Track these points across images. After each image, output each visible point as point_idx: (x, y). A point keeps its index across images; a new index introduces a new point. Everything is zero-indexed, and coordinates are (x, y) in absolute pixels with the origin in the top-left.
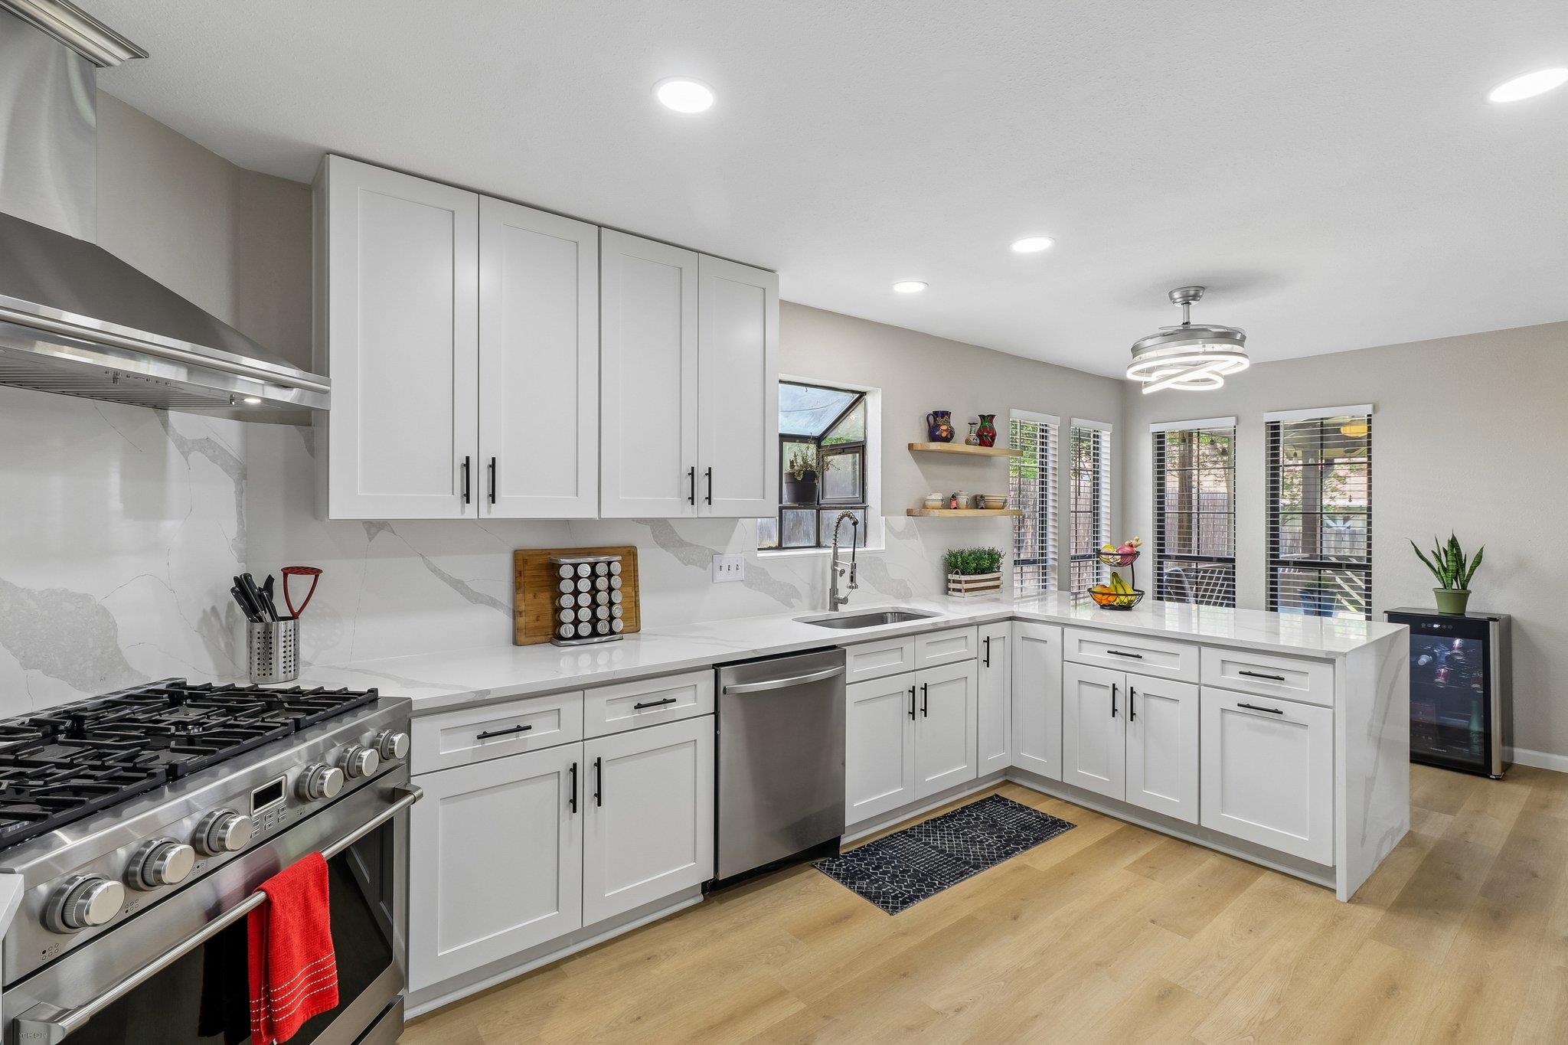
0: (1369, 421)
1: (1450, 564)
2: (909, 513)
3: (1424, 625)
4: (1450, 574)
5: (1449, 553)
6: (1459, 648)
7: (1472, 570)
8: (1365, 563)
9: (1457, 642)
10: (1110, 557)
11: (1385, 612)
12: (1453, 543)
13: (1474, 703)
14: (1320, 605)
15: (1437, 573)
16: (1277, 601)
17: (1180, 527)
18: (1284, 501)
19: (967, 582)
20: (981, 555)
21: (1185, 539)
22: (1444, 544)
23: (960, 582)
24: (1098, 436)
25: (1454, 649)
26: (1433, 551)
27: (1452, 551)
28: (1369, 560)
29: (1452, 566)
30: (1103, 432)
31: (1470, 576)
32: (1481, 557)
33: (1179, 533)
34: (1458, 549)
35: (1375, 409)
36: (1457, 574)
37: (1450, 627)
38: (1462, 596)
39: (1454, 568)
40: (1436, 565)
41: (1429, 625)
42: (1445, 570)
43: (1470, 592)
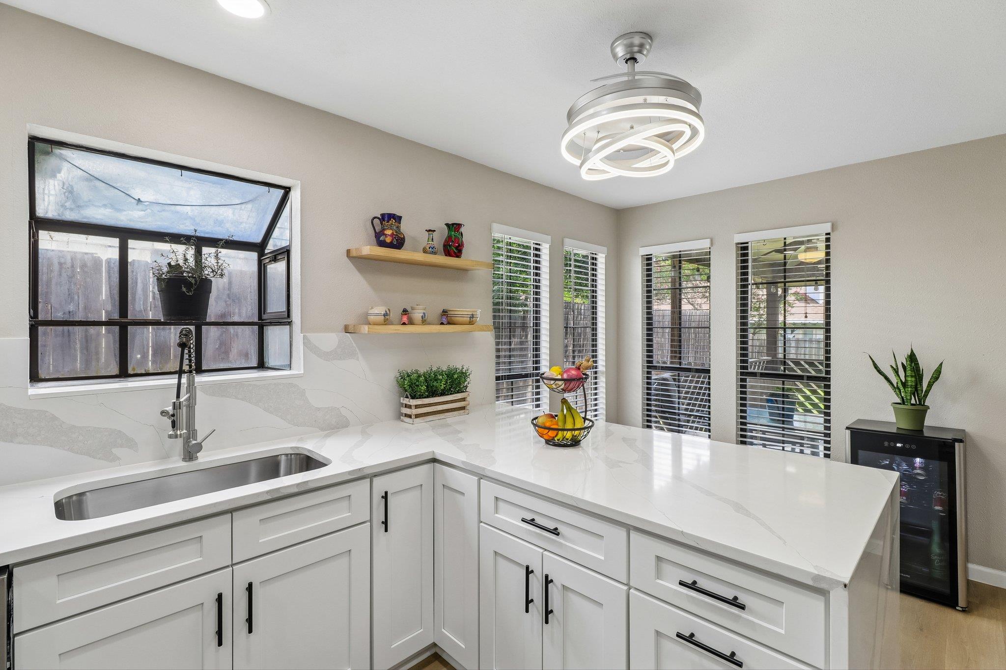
0: (828, 240)
1: (909, 379)
2: (346, 330)
3: (886, 444)
4: (909, 389)
5: (908, 368)
6: (920, 468)
7: (930, 385)
8: (823, 375)
9: (918, 460)
10: (552, 382)
11: (847, 428)
12: (912, 358)
13: (935, 525)
14: (783, 415)
15: (896, 388)
16: (746, 410)
17: (672, 341)
18: (752, 319)
19: (417, 407)
20: (436, 376)
21: (676, 352)
22: (902, 359)
23: (410, 407)
24: (596, 258)
25: (915, 468)
26: (891, 366)
27: (911, 366)
28: (828, 373)
29: (911, 381)
30: (600, 254)
31: (927, 392)
32: (940, 372)
33: (672, 346)
34: (917, 364)
35: (833, 227)
36: (916, 389)
37: (914, 447)
38: (920, 412)
39: (914, 384)
40: (894, 380)
41: (892, 444)
42: (904, 385)
43: (928, 408)
